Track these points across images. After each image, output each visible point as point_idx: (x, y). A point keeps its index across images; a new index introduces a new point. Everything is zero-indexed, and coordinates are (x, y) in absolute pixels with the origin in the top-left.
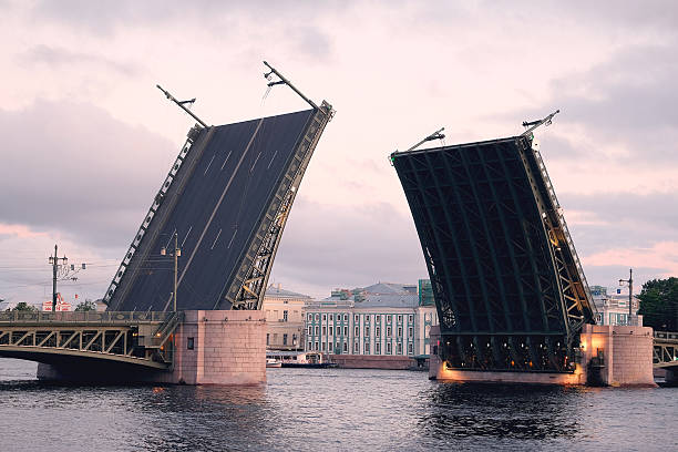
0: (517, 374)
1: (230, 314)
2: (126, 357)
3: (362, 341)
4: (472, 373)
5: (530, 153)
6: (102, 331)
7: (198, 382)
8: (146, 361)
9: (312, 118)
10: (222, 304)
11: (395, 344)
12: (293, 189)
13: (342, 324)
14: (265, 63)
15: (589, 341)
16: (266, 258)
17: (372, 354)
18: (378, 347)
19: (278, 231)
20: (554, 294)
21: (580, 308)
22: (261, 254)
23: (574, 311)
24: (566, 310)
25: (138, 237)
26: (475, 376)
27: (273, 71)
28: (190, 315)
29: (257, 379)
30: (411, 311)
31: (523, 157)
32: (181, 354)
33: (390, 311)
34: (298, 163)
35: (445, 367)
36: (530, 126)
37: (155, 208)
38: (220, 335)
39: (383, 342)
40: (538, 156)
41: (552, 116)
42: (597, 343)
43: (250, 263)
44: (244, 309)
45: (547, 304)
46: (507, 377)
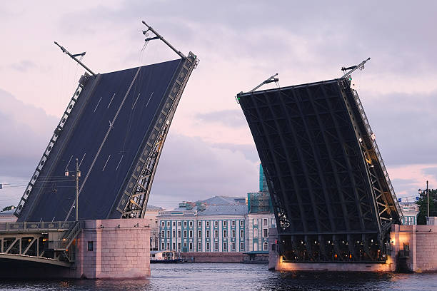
0: (339, 264)
1: (121, 222)
2: (39, 258)
3: (204, 242)
4: (303, 264)
5: (349, 92)
6: (19, 238)
7: (97, 276)
8: (54, 261)
9: (181, 66)
10: (114, 215)
11: (230, 243)
12: (168, 122)
13: (188, 229)
14: (144, 23)
15: (397, 237)
16: (147, 177)
17: (212, 251)
18: (217, 246)
19: (156, 156)
20: (368, 201)
21: (389, 212)
22: (144, 174)
23: (385, 215)
24: (378, 214)
25: (42, 163)
26: (306, 267)
27: (150, 29)
28: (89, 223)
29: (144, 273)
30: (242, 218)
31: (344, 95)
32: (82, 255)
33: (225, 218)
34: (172, 102)
35: (281, 260)
36: (348, 71)
37: (55, 139)
38: (114, 239)
39: (221, 241)
40: (355, 94)
41: (365, 62)
42: (403, 239)
43: (135, 181)
44: (130, 217)
45: (363, 209)
46: (332, 267)
